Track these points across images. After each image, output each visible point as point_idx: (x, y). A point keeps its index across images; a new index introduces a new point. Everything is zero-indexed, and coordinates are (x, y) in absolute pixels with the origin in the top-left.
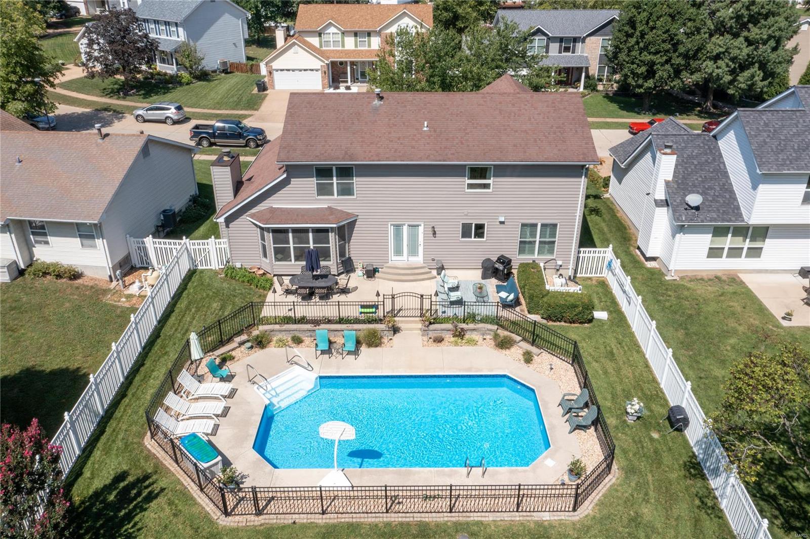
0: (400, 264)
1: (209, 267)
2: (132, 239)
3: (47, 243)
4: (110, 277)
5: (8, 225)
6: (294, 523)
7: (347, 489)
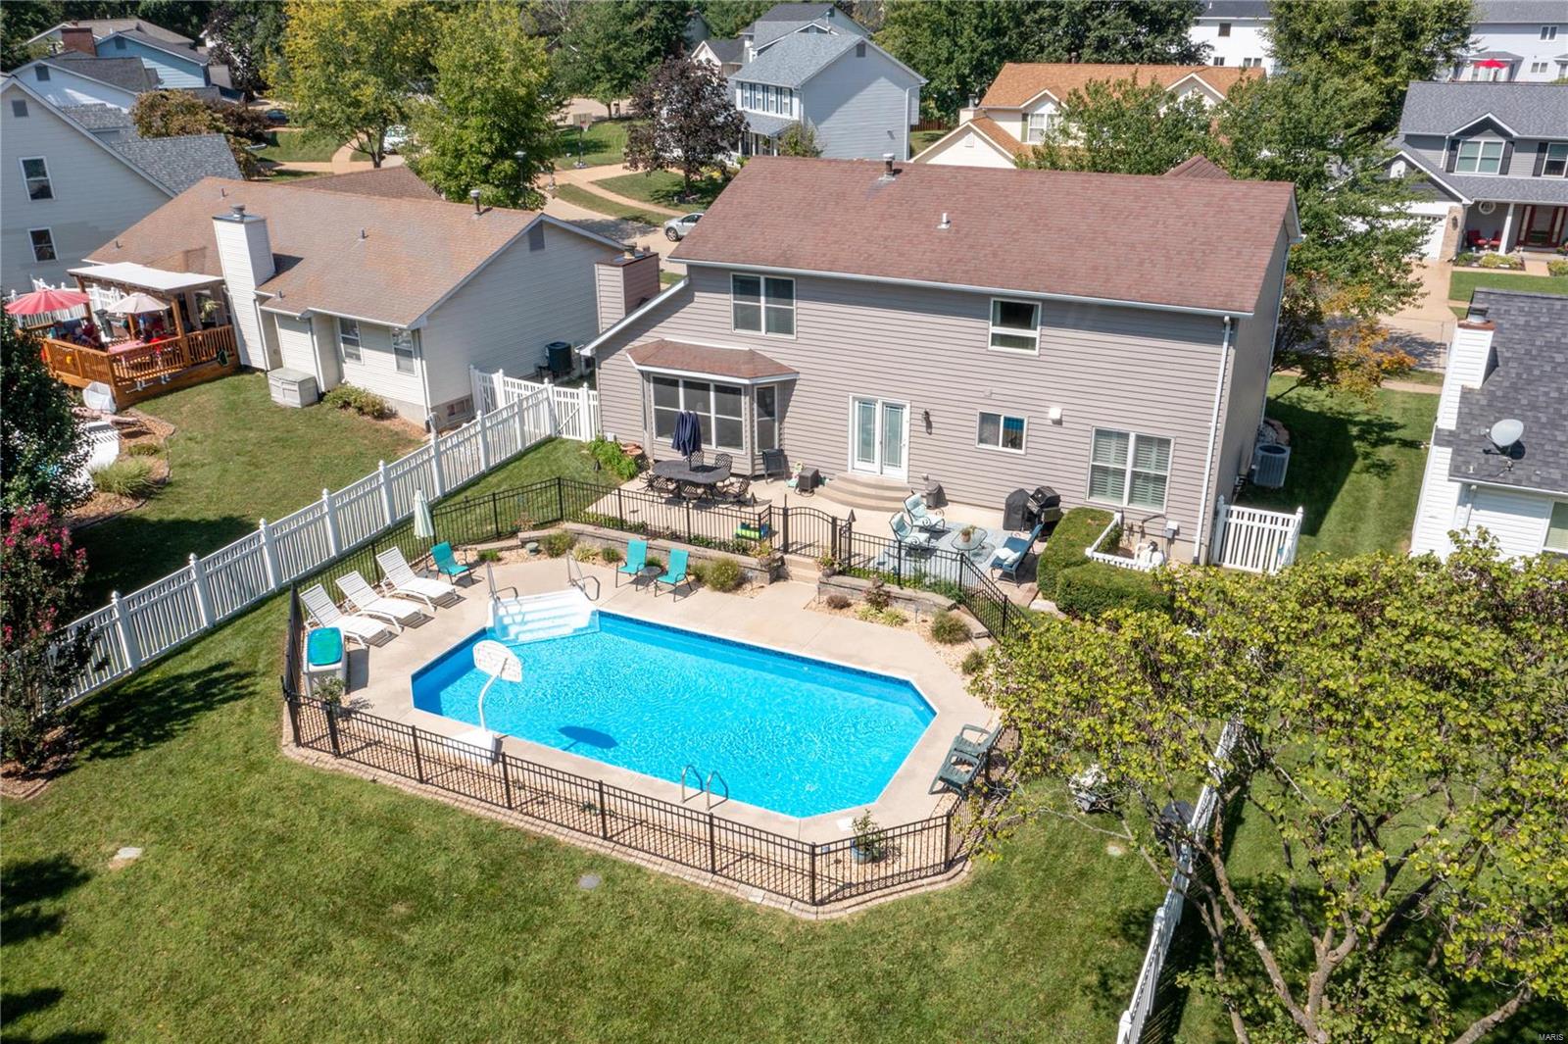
0: (864, 477)
1: (577, 438)
2: (477, 372)
3: (358, 358)
4: (428, 423)
5: (309, 319)
6: (374, 781)
7: (483, 753)
